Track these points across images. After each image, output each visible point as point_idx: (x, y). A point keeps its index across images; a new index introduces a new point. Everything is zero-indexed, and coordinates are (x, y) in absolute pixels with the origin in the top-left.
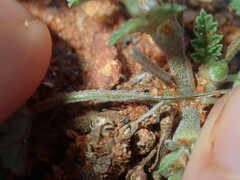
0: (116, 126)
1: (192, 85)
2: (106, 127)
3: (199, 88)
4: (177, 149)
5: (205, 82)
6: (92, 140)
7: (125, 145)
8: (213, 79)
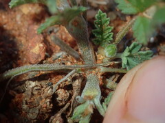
0: (42, 87)
1: (94, 59)
2: (36, 88)
3: (98, 62)
4: (84, 103)
5: (102, 57)
6: (26, 97)
7: (48, 100)
8: (107, 55)
